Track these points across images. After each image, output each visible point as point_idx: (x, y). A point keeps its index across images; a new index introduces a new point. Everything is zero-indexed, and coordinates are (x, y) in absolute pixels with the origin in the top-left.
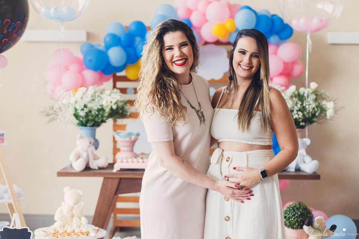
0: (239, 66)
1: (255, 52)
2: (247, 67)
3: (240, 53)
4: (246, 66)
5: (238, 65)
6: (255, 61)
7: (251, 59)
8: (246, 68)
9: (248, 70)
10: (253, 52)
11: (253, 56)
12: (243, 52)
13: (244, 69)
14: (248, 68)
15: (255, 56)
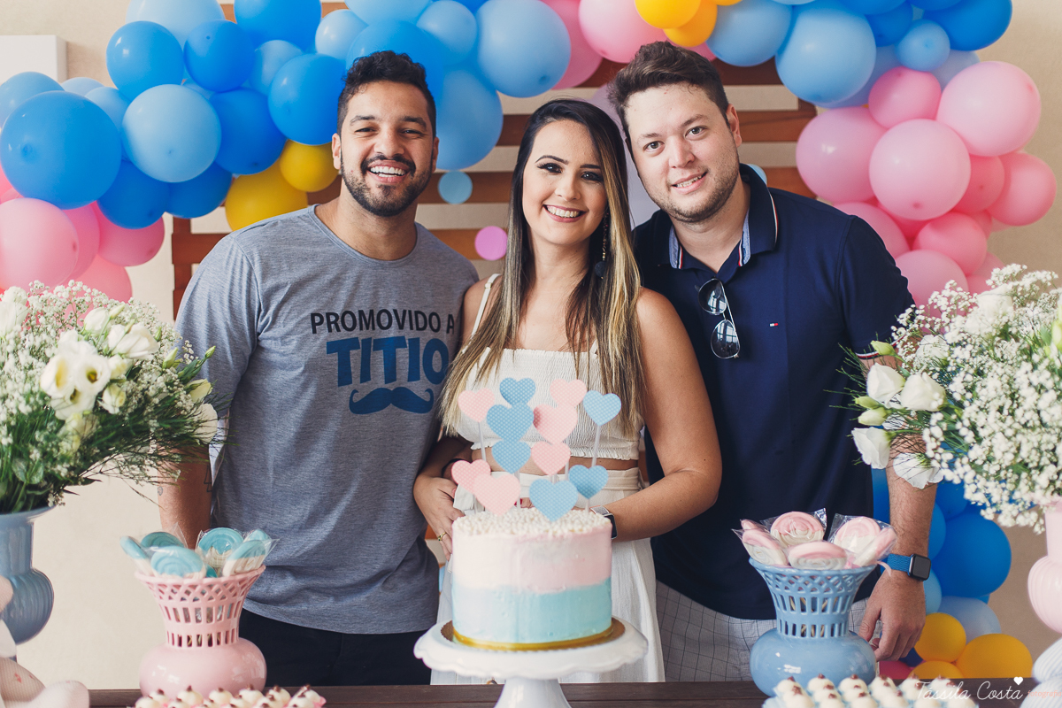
0: (544, 209)
1: (588, 163)
2: (568, 212)
3: (544, 170)
4: (566, 207)
5: (541, 210)
6: (591, 193)
7: (580, 186)
8: (568, 214)
9: (573, 220)
10: (582, 162)
11: (583, 177)
12: (554, 168)
13: (561, 219)
14: (572, 214)
15: (590, 178)
